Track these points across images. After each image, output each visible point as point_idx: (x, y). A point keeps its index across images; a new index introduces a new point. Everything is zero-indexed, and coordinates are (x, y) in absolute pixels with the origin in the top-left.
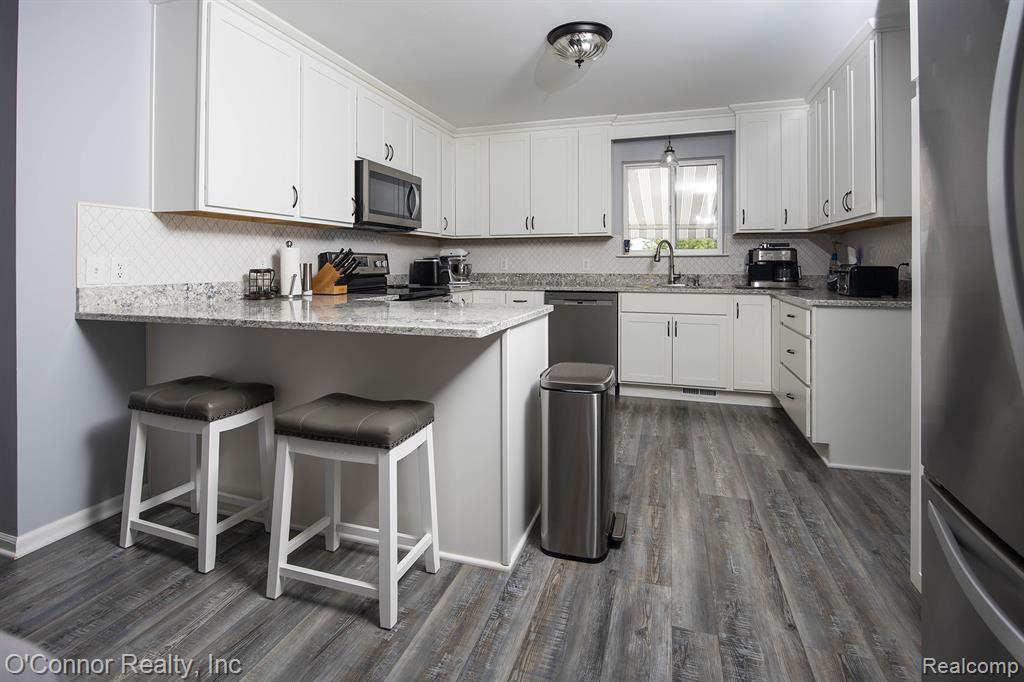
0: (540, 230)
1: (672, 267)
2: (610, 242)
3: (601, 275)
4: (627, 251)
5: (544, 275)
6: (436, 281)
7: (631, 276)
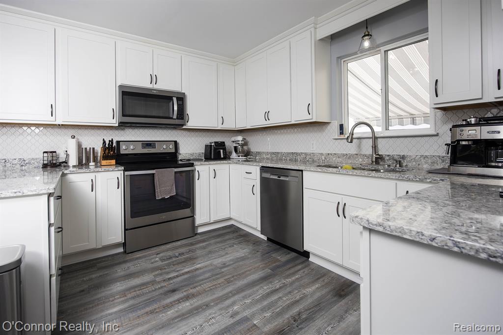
0: (274, 121)
1: (375, 147)
2: (329, 127)
3: (322, 154)
4: (342, 133)
5: (288, 153)
6: (222, 157)
7: (344, 155)
